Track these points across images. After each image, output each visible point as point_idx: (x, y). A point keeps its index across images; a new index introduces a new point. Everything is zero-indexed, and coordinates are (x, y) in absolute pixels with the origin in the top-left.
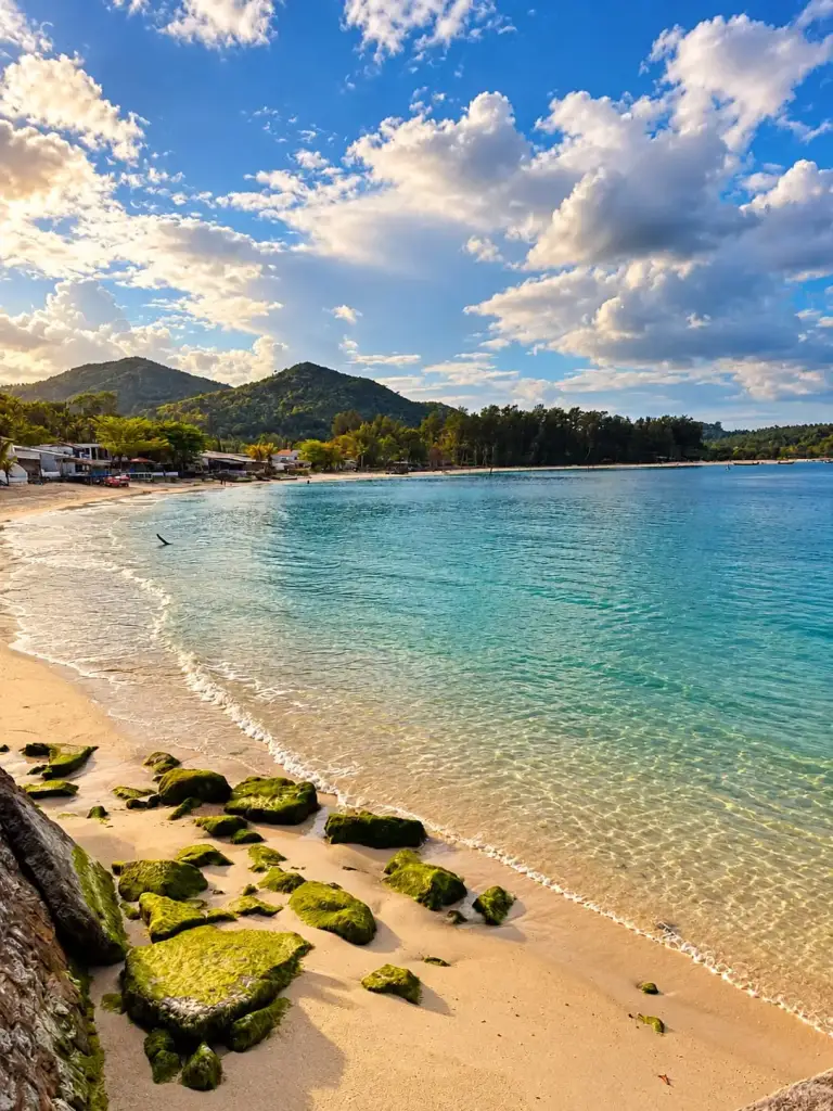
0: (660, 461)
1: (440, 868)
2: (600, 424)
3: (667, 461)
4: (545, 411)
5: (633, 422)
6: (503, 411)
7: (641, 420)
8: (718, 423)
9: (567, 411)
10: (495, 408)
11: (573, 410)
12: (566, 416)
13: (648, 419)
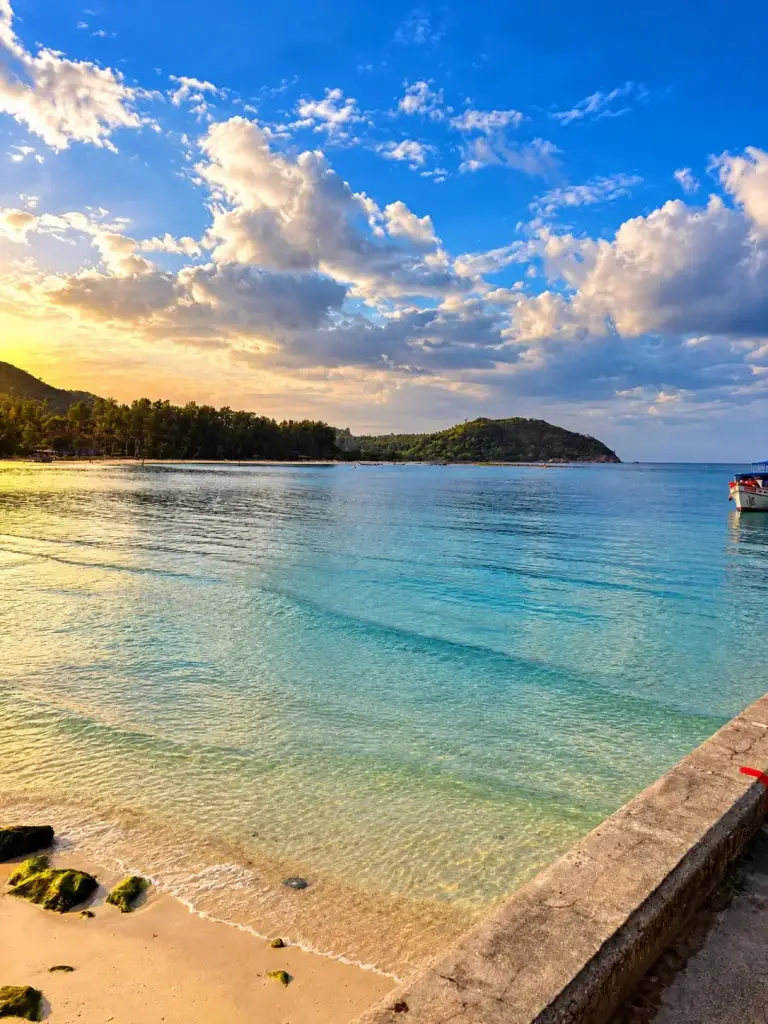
0: (301, 459)
1: (71, 870)
2: (249, 424)
3: (308, 460)
4: (197, 407)
5: (278, 423)
6: (155, 404)
7: (285, 422)
8: (348, 429)
9: (218, 410)
10: (147, 402)
11: (222, 410)
12: (217, 414)
13: (291, 422)
